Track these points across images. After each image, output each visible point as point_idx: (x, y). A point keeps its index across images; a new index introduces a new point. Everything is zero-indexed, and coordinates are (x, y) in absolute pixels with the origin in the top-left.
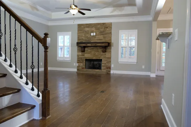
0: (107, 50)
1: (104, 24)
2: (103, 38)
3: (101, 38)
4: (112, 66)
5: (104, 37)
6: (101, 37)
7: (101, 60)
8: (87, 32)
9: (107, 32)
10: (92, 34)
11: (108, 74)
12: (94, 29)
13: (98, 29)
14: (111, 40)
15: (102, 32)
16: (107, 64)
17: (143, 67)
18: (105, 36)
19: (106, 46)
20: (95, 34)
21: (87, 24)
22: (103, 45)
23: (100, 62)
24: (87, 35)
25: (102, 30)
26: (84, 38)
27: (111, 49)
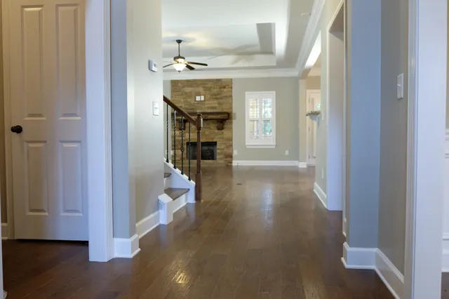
0: (225, 126)
1: (218, 80)
2: (217, 105)
3: (212, 106)
4: (235, 153)
5: (219, 104)
6: (214, 103)
7: (216, 142)
8: (189, 95)
9: (224, 94)
10: (198, 98)
11: (229, 167)
12: (200, 89)
13: (207, 89)
14: (232, 108)
15: (216, 95)
16: (226, 150)
17: (287, 153)
18: (222, 101)
19: (224, 120)
20: (203, 98)
21: (187, 81)
22: (219, 117)
23: (211, 148)
24: (189, 100)
25: (215, 91)
26: (183, 105)
27: (231, 123)
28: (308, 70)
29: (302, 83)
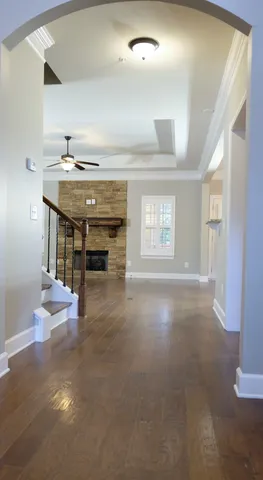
0: (119, 233)
1: (111, 182)
2: (109, 210)
3: (105, 211)
4: (129, 263)
5: (112, 208)
6: (107, 208)
7: (107, 252)
8: (77, 198)
9: (117, 198)
10: (89, 202)
11: (121, 279)
12: (91, 192)
13: (100, 192)
14: (126, 214)
15: (109, 199)
16: (118, 260)
17: (187, 265)
18: (116, 205)
19: (116, 227)
20: (94, 202)
21: (78, 182)
22: (111, 223)
23: (103, 257)
24: (78, 204)
25: (108, 194)
26: (71, 209)
27: (125, 230)
28: (212, 173)
29: (206, 188)
